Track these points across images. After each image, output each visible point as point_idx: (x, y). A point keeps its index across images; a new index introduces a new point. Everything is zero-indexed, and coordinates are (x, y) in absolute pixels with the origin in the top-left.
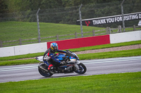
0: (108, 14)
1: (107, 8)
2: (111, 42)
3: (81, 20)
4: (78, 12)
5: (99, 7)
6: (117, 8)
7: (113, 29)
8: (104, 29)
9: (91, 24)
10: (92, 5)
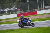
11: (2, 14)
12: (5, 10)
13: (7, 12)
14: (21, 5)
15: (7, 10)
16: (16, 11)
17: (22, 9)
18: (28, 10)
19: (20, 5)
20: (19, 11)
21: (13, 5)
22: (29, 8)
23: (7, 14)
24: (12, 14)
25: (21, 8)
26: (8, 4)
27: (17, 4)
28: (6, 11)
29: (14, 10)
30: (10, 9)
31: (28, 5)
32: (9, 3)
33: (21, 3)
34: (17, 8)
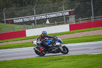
0: (25, 15)
1: (23, 10)
2: (27, 36)
3: (5, 20)
4: (3, 14)
5: (17, 10)
6: (31, 11)
7: (28, 26)
8: (21, 26)
9: (12, 22)
10: (13, 8)
11: (38, 26)
12: (44, 17)
13: (48, 21)
14: (77, 6)
15: (48, 16)
16: (67, 18)
17: (79, 14)
18: (92, 17)
19: (75, 5)
20: (72, 19)
21: (61, 6)
22: (93, 13)
23: (48, 24)
24: (58, 24)
25: (77, 13)
26: (51, 5)
27: (70, 3)
28: (47, 19)
29: (63, 16)
30: (54, 15)
31: (92, 6)
32: (54, 3)
33: (77, 2)
34: (70, 12)
